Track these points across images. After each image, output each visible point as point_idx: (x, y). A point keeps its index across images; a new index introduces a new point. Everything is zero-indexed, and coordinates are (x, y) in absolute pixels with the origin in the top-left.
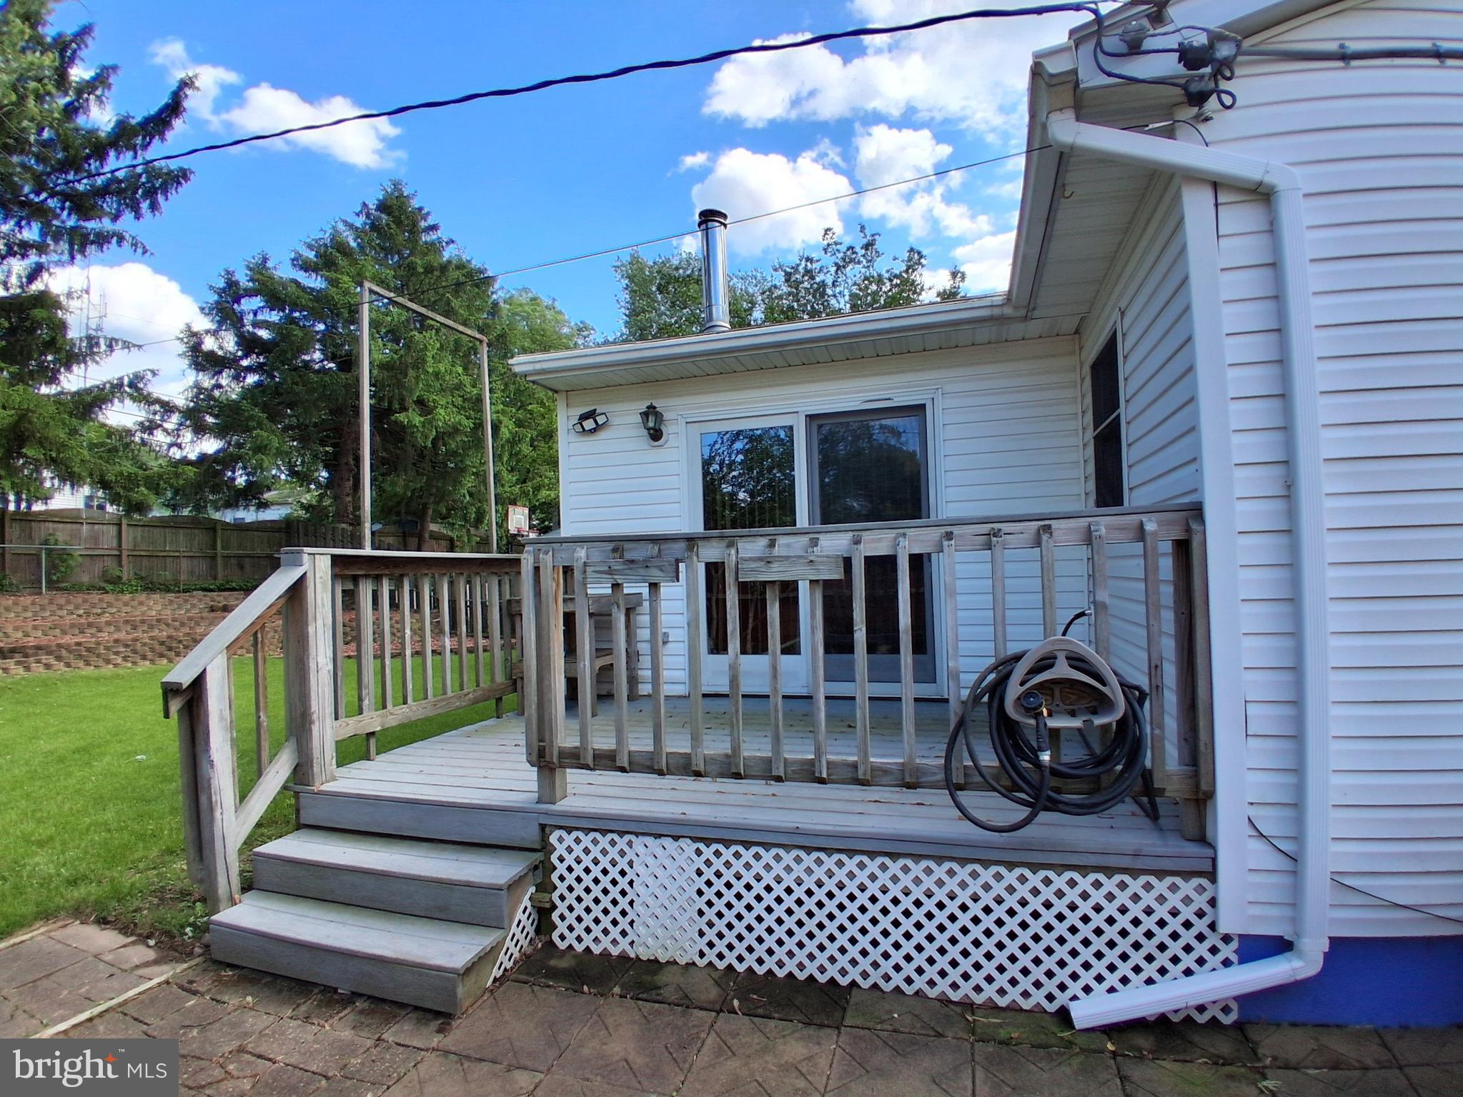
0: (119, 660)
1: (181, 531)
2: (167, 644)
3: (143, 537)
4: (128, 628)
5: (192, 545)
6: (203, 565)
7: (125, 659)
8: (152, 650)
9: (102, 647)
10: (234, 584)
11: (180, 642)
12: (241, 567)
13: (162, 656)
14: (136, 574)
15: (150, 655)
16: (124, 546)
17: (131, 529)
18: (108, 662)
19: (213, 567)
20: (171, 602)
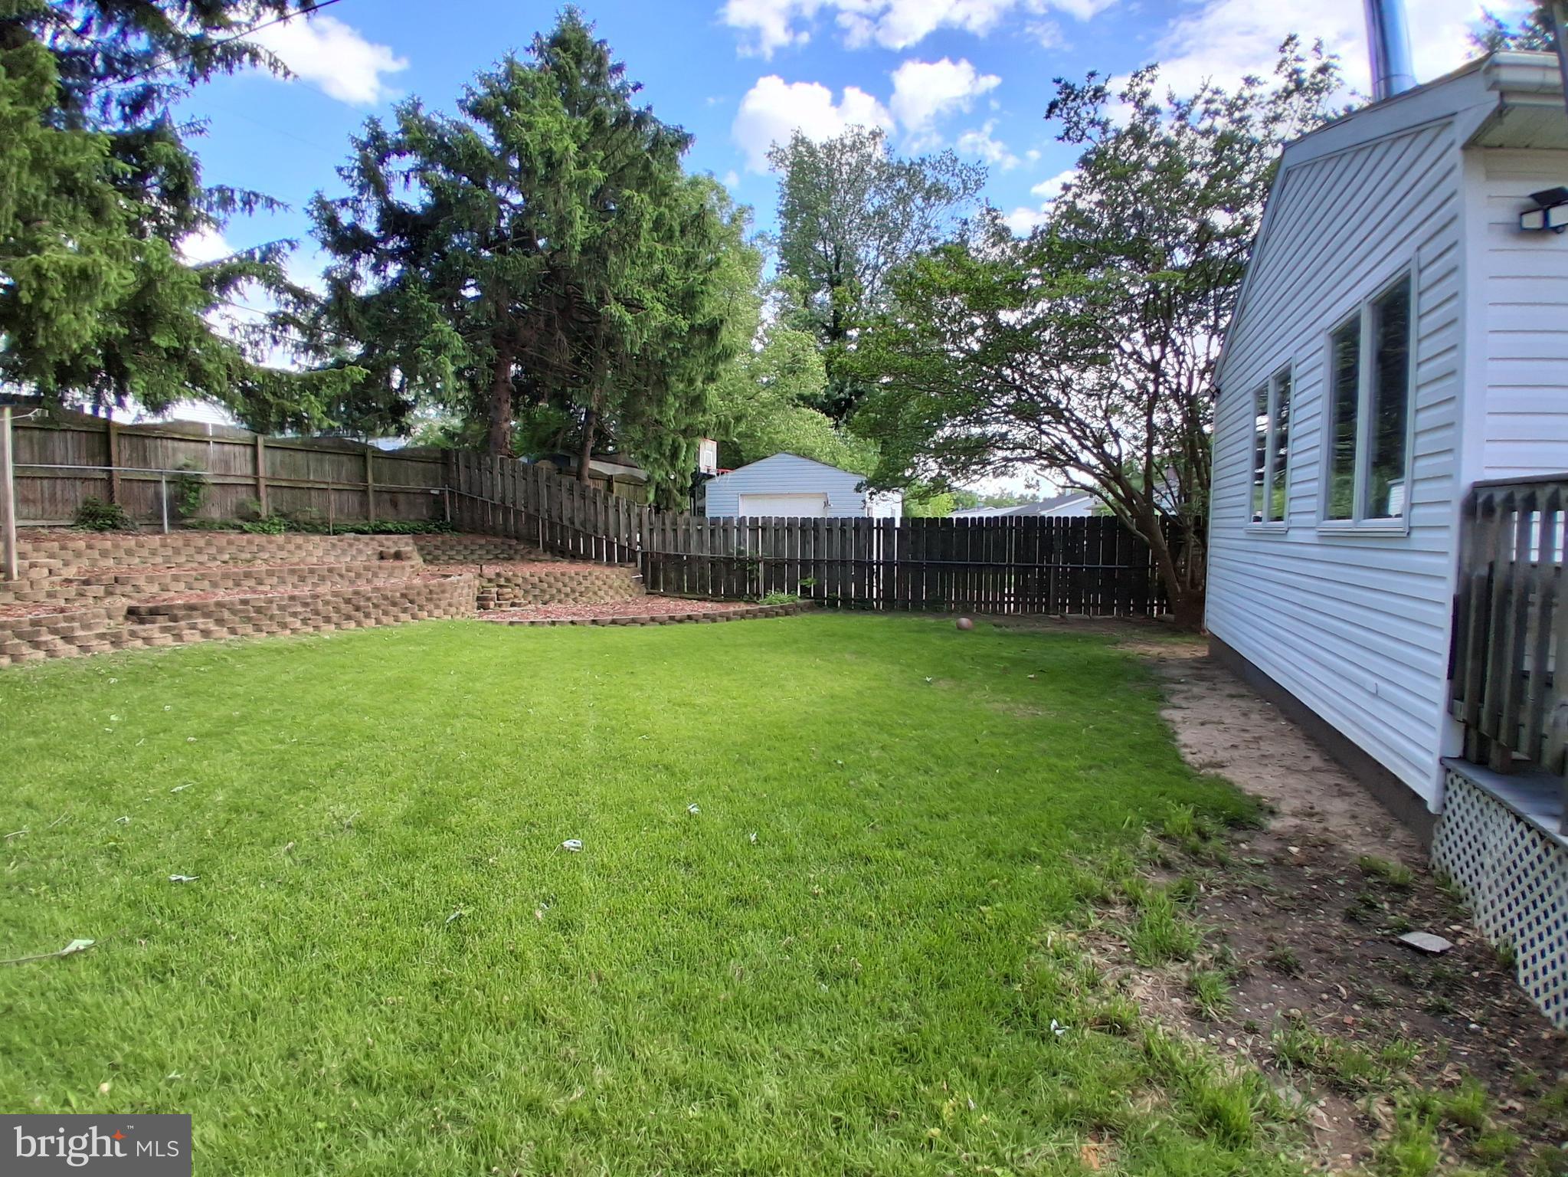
0: (298, 624)
1: (328, 457)
2: (354, 601)
3: (282, 462)
4: (295, 579)
5: (339, 474)
6: (354, 500)
7: (305, 621)
8: (337, 610)
9: (274, 606)
10: (390, 526)
11: (369, 599)
12: (394, 504)
13: (349, 618)
14: (276, 510)
15: (334, 616)
16: (261, 473)
17: (269, 452)
18: (284, 626)
19: (364, 504)
20: (334, 545)
